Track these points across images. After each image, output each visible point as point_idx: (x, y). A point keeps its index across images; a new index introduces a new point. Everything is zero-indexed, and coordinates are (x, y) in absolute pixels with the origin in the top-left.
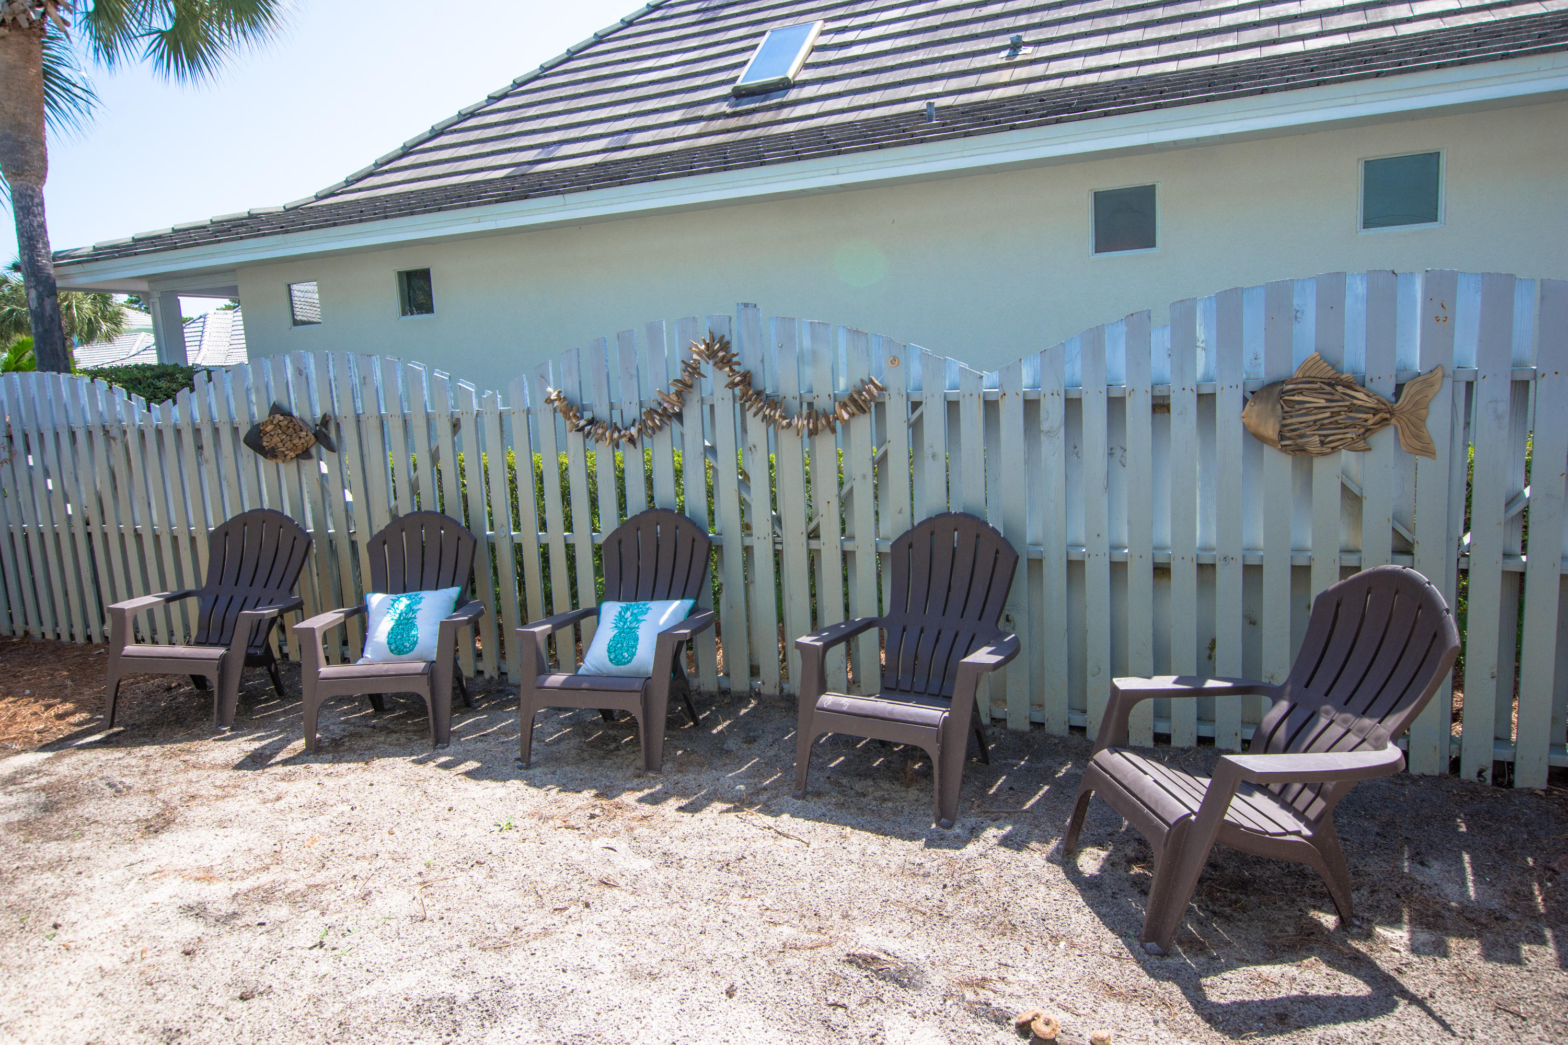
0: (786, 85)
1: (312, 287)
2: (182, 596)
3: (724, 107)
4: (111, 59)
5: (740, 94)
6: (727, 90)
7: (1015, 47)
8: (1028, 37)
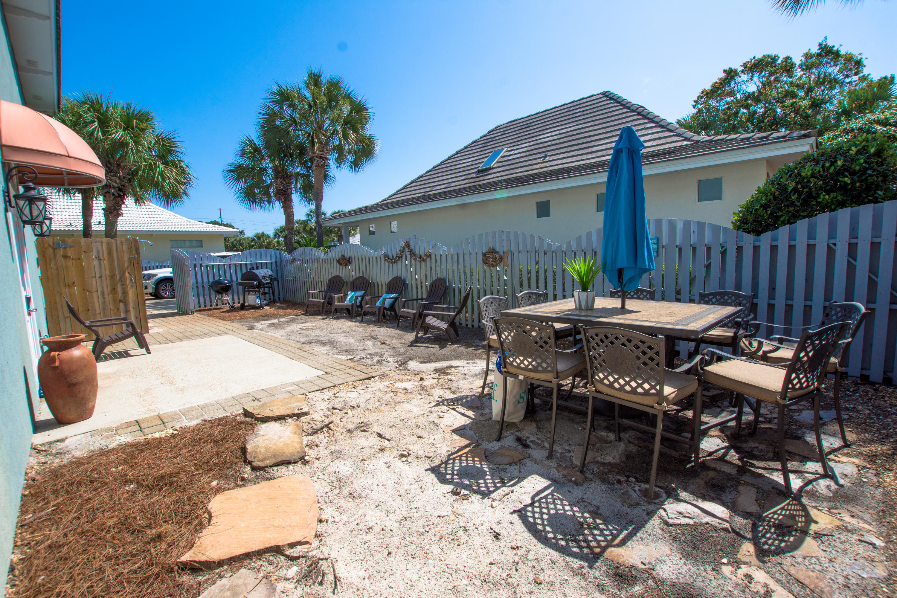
0: (490, 169)
1: (374, 225)
2: (322, 291)
3: (474, 175)
4: (340, 170)
5: (479, 171)
6: (476, 170)
7: (545, 157)
8: (549, 154)
